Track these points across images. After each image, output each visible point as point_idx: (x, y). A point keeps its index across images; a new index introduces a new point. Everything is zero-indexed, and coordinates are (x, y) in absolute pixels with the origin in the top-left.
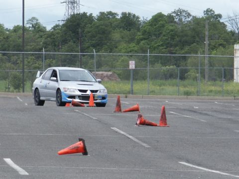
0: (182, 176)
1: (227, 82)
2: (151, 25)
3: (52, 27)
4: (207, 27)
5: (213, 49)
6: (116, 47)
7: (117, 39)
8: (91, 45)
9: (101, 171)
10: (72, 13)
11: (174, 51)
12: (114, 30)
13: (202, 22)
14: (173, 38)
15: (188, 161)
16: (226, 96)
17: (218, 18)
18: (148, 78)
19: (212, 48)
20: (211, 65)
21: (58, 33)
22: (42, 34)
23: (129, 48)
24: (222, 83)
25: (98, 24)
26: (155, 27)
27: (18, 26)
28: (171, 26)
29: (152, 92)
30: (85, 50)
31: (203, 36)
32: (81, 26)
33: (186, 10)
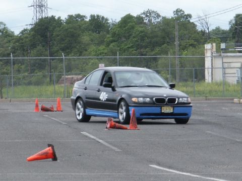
0: (152, 179)
1: (198, 82)
2: (120, 27)
3: (21, 31)
4: (177, 27)
5: (183, 49)
6: (86, 50)
7: (87, 42)
8: (61, 48)
9: (70, 176)
10: (41, 17)
11: (144, 53)
12: (83, 32)
13: (172, 23)
14: (142, 39)
15: (159, 164)
16: (198, 97)
17: (188, 18)
19: (183, 48)
20: (182, 65)
21: (26, 38)
22: (10, 38)
23: (99, 50)
24: (193, 83)
25: (67, 28)
26: (124, 29)
28: (140, 27)
30: (54, 53)
31: (173, 36)
32: (49, 29)
33: (155, 11)
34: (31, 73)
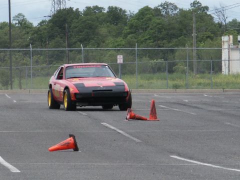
0: (174, 170)
1: (215, 74)
2: (138, 19)
3: (39, 22)
4: (194, 19)
5: (201, 42)
6: (104, 42)
7: (104, 34)
8: (78, 40)
9: (92, 166)
10: (59, 9)
11: (161, 45)
12: (101, 24)
13: (189, 15)
14: (160, 32)
15: (179, 155)
16: (215, 89)
17: (205, 11)
18: (136, 73)
19: (200, 40)
20: (199, 57)
21: (45, 29)
22: (29, 30)
24: (210, 75)
25: (84, 20)
26: (141, 21)
27: (4, 23)
28: (157, 19)
29: (141, 86)
30: (72, 45)
31: (190, 29)
32: (67, 21)
33: (172, 3)
34: (50, 64)
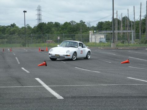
0: (76, 72)
1: (88, 42)
4: (81, 26)
5: (83, 33)
6: (53, 33)
7: (54, 30)
8: (46, 32)
10: (40, 23)
11: (71, 34)
12: (52, 27)
14: (70, 29)
15: (78, 67)
17: (84, 23)
20: (82, 37)
21: (35, 29)
23: (57, 33)
25: (48, 26)
26: (65, 26)
27: (23, 27)
28: (70, 26)
30: (44, 34)
31: (80, 28)
32: (42, 26)
33: (74, 21)
34: (37, 39)
